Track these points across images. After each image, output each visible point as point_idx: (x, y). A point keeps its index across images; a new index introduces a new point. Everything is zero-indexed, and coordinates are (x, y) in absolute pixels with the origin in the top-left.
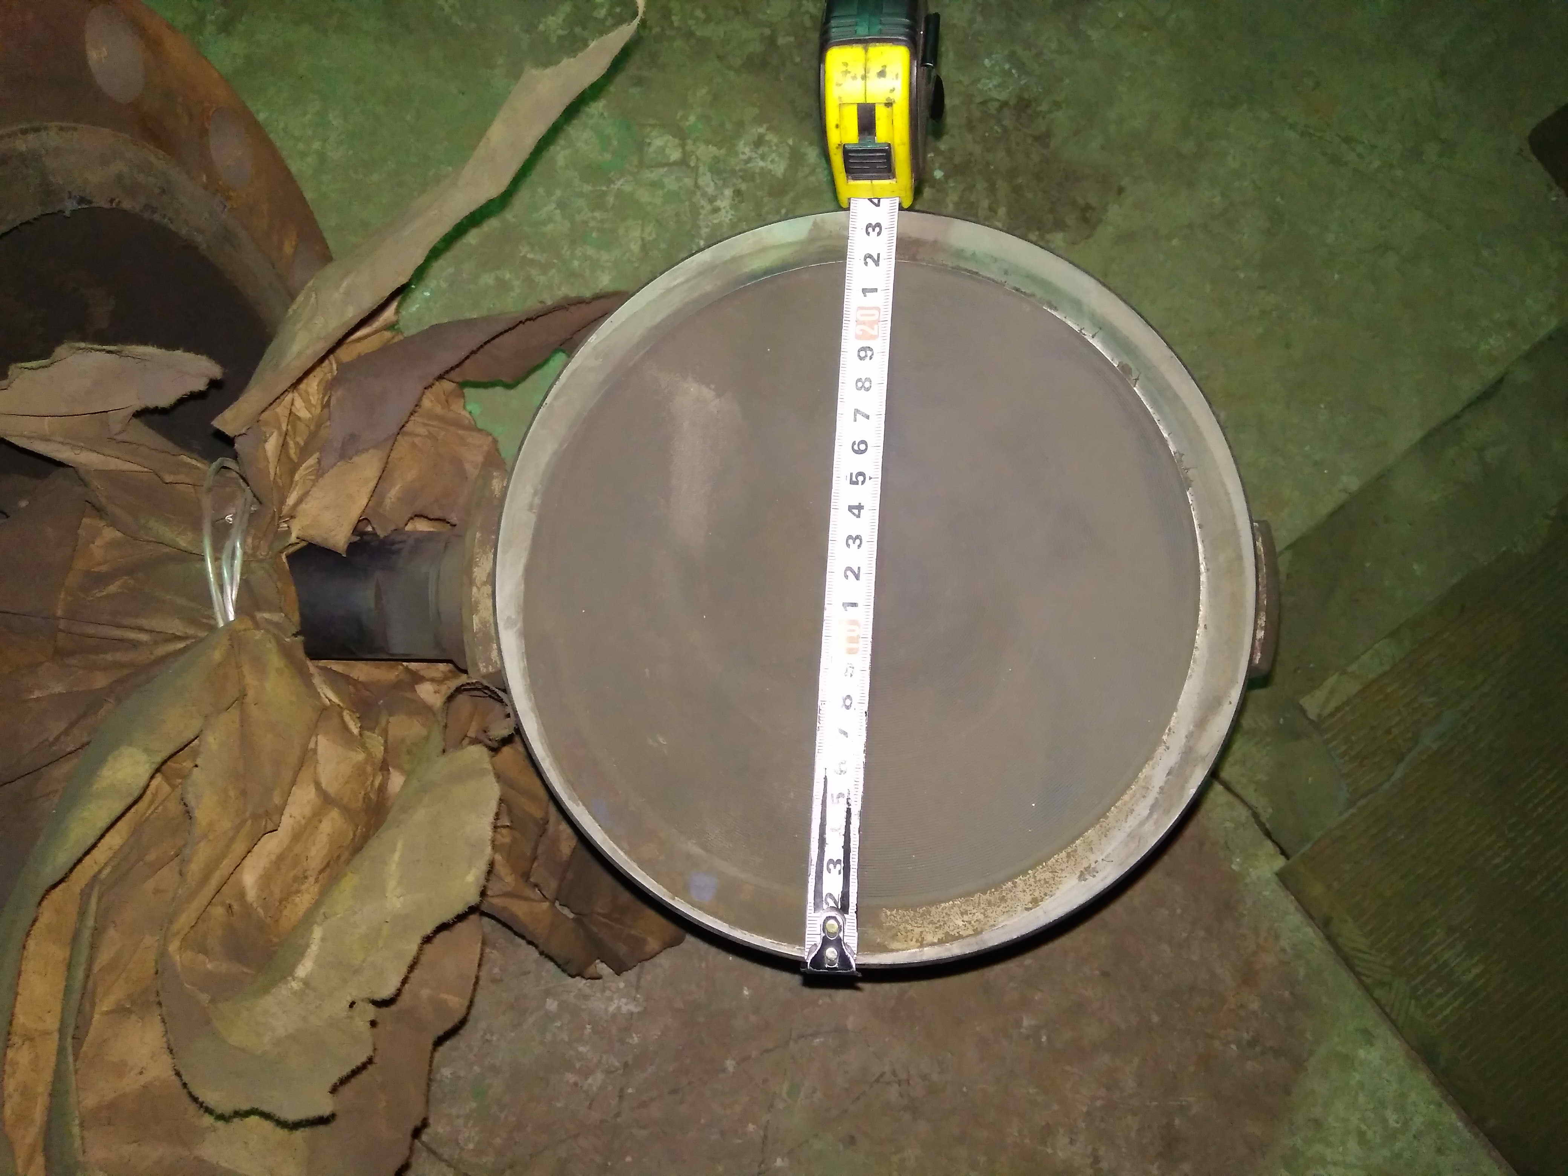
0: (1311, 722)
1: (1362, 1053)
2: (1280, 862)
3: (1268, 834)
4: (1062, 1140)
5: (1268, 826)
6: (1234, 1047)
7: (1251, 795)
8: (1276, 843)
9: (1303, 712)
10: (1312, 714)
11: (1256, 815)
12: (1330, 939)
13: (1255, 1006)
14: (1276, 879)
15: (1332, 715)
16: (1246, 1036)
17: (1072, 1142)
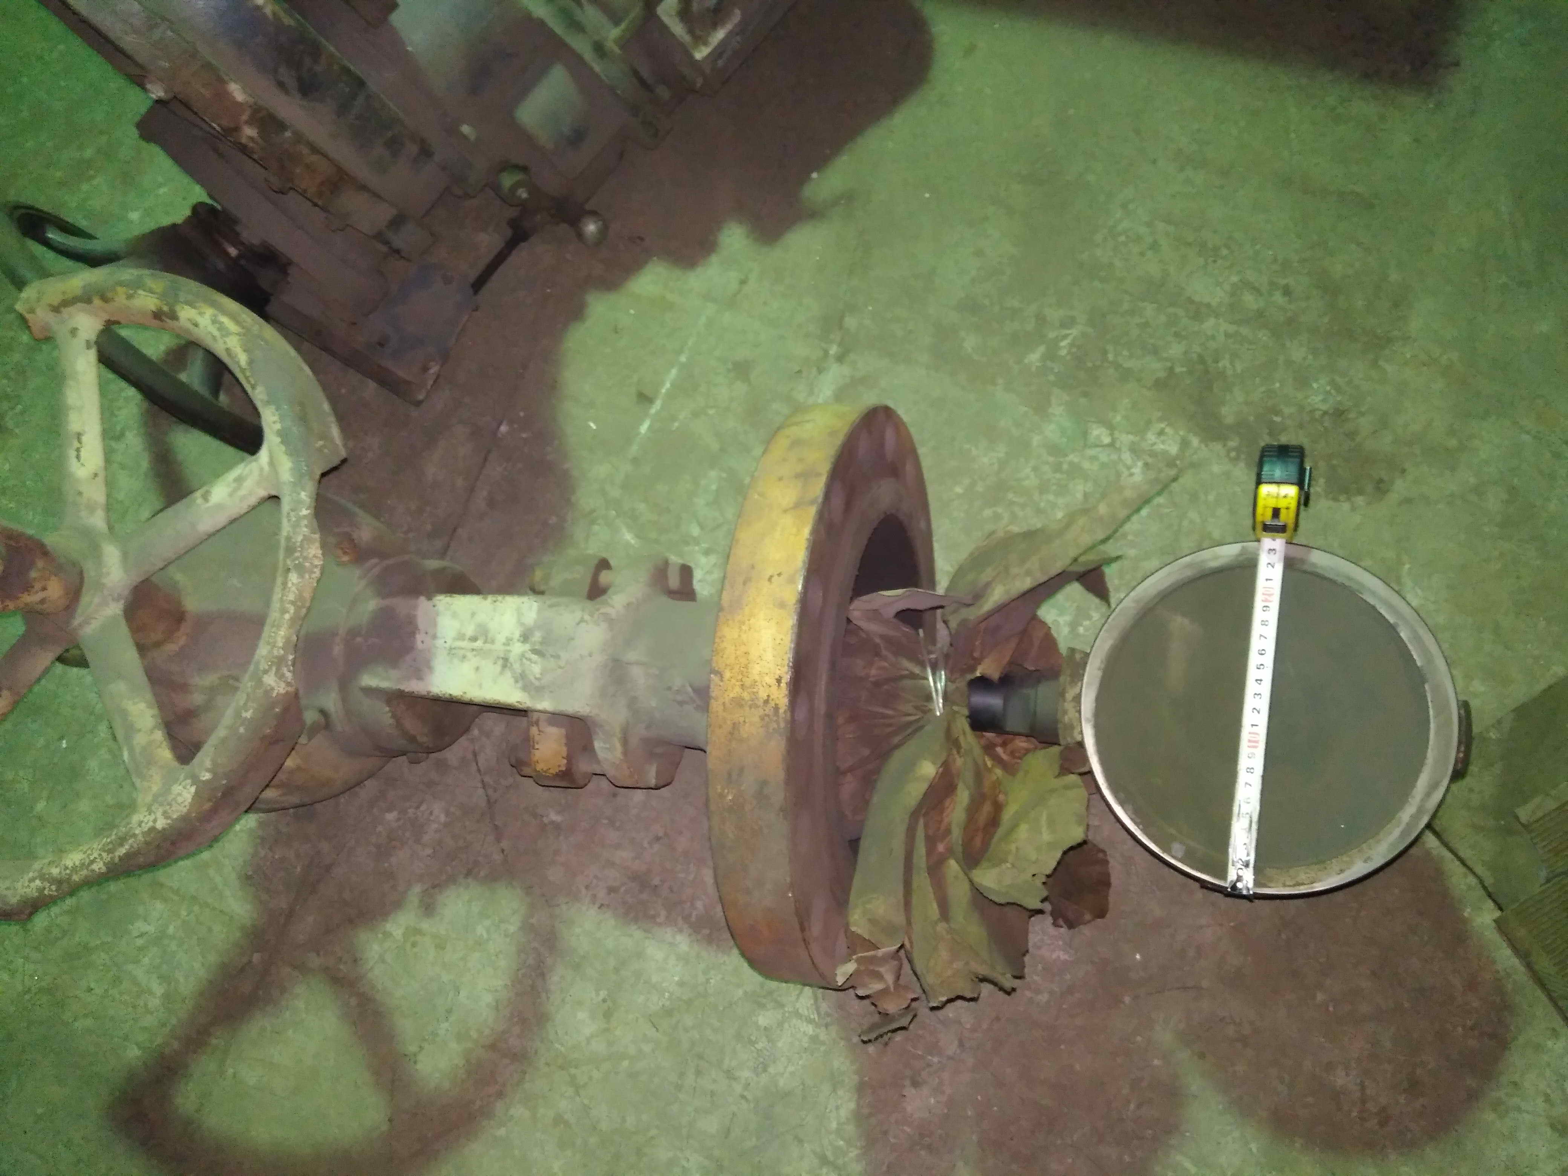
0: (1523, 825)
1: (1550, 1043)
2: (1498, 914)
3: (1490, 895)
4: (1340, 1072)
5: (1490, 889)
6: (1460, 1029)
7: (1479, 869)
8: (1494, 901)
9: (1517, 818)
10: (1523, 818)
11: (1481, 882)
12: (1529, 966)
13: (1476, 1004)
14: (1494, 925)
15: (1537, 821)
16: (1469, 1023)
17: (1347, 1075)
